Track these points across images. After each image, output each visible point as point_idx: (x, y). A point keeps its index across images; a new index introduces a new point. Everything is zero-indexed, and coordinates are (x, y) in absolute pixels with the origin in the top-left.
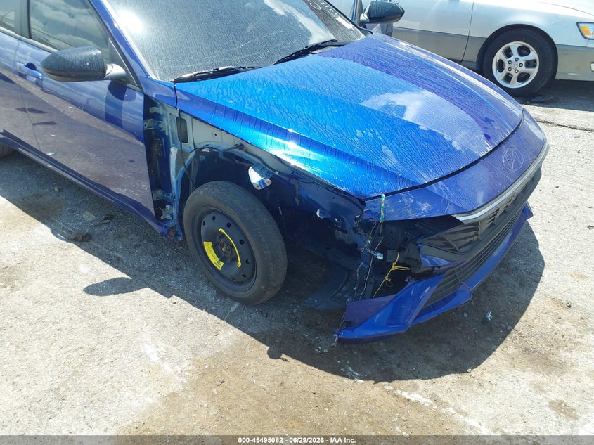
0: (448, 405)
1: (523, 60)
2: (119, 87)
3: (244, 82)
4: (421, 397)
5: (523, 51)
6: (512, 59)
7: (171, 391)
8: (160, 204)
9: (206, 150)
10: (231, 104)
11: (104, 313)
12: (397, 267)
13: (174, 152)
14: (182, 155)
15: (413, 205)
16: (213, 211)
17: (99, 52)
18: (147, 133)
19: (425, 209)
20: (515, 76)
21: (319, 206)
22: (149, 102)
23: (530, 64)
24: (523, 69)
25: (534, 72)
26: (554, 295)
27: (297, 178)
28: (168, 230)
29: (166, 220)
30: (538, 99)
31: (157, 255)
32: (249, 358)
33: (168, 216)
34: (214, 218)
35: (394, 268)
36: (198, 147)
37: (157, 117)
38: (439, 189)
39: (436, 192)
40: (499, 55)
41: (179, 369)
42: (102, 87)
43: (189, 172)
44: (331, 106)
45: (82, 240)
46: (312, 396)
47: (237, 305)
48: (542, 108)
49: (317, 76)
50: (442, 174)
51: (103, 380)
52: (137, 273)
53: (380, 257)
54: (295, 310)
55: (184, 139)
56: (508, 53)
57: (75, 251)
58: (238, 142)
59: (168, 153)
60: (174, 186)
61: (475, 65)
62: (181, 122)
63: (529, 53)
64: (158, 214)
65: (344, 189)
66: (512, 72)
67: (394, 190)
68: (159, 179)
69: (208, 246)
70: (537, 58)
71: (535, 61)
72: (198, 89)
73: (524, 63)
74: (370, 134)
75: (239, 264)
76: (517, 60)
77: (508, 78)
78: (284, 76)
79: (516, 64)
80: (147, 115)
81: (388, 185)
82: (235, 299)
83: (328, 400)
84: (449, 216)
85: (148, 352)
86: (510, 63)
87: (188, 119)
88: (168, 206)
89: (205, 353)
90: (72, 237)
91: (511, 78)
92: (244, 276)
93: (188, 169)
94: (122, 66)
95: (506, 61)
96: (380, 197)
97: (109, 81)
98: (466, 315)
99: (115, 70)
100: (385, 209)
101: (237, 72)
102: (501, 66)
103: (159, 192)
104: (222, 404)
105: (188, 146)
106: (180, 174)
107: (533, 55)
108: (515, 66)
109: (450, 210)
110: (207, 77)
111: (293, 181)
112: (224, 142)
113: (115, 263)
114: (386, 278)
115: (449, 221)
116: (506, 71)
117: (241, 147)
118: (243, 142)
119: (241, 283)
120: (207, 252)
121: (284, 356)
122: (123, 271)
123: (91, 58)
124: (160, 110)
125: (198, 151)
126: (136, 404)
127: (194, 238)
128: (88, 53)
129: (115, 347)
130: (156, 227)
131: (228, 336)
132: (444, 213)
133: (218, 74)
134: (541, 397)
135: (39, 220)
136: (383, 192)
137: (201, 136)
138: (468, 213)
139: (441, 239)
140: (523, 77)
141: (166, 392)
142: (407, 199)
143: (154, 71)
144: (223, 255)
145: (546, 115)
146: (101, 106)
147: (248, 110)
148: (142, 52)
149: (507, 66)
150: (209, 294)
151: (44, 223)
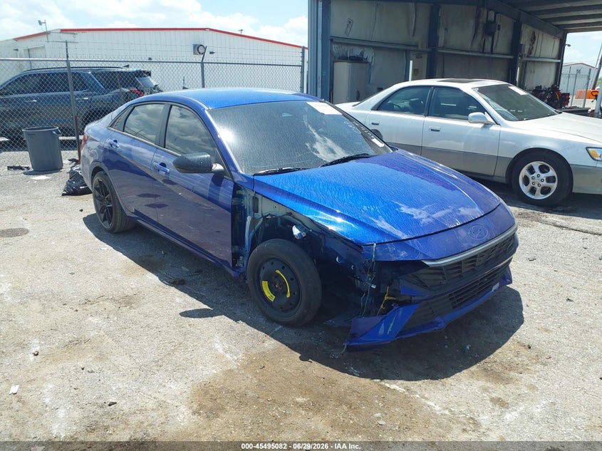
0: (416, 392)
1: (543, 176)
2: (218, 178)
3: (297, 177)
4: (398, 387)
5: (543, 169)
6: (535, 175)
7: (229, 368)
8: (236, 256)
9: (269, 217)
10: (286, 188)
11: (190, 325)
12: (388, 298)
13: (249, 219)
14: (254, 221)
15: (395, 252)
16: (273, 258)
17: (209, 156)
18: (233, 206)
19: (403, 255)
20: (539, 189)
21: (338, 255)
22: (237, 187)
23: (549, 180)
24: (545, 183)
25: (554, 186)
26: (519, 340)
27: (323, 234)
28: (240, 275)
29: (239, 267)
30: (558, 208)
31: (230, 295)
32: (284, 357)
33: (241, 265)
34: (272, 263)
35: (386, 298)
36: (264, 215)
37: (241, 197)
38: (413, 244)
39: (411, 245)
40: (524, 172)
41: (236, 358)
42: (208, 178)
43: (257, 236)
44: (350, 192)
45: (178, 284)
46: (322, 380)
47: (280, 327)
48: (561, 216)
49: (345, 175)
50: (417, 235)
51: (187, 359)
52: (215, 305)
53: (374, 287)
54: (320, 334)
55: (256, 210)
56: (531, 170)
57: (173, 290)
58: (289, 211)
59: (245, 220)
60: (247, 243)
61: (505, 179)
62: (255, 199)
63: (549, 170)
64: (234, 263)
65: (350, 239)
66: (536, 186)
67: (382, 241)
68: (237, 238)
69: (265, 285)
70: (555, 174)
71: (554, 177)
72: (269, 180)
73: (545, 179)
74: (372, 209)
75: (288, 296)
76: (538, 176)
77: (533, 191)
78: (323, 174)
79: (539, 179)
80: (234, 195)
81: (378, 238)
82: (279, 323)
83: (332, 383)
84: (419, 261)
85: (217, 347)
86: (533, 178)
87: (259, 197)
88: (241, 257)
89: (254, 351)
90: (172, 281)
91: (535, 191)
92: (291, 304)
93: (257, 232)
94: (223, 166)
95: (530, 177)
96: (373, 245)
97: (213, 174)
98: (446, 347)
99: (217, 167)
100: (376, 254)
101: (294, 171)
102: (526, 181)
103: (237, 247)
104: (261, 378)
105: (258, 215)
106: (252, 234)
107: (552, 173)
108: (537, 180)
109: (420, 257)
110: (275, 173)
111: (321, 237)
112: (280, 211)
113: (199, 298)
114: (382, 307)
115: (418, 265)
116: (531, 185)
117: (290, 214)
118: (292, 212)
119: (286, 311)
120: (264, 289)
121: (310, 360)
122: (205, 303)
123: (204, 159)
124: (243, 193)
125: (264, 217)
126: (205, 372)
127: (254, 280)
128: (203, 156)
129: (195, 344)
130: (232, 273)
131: (271, 344)
132: (416, 258)
133: (281, 171)
134: (485, 395)
135: (150, 271)
136: (375, 242)
137: (266, 208)
138: (434, 260)
139: (415, 277)
140: (545, 190)
141: (225, 368)
142: (391, 248)
143: (241, 169)
144: (276, 290)
145: (563, 221)
146: (206, 191)
147: (296, 192)
148: (236, 157)
149: (531, 181)
150: (262, 320)
151: (153, 272)
